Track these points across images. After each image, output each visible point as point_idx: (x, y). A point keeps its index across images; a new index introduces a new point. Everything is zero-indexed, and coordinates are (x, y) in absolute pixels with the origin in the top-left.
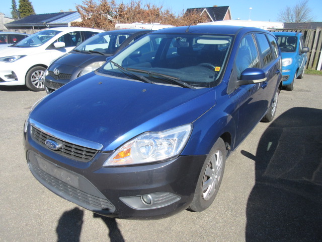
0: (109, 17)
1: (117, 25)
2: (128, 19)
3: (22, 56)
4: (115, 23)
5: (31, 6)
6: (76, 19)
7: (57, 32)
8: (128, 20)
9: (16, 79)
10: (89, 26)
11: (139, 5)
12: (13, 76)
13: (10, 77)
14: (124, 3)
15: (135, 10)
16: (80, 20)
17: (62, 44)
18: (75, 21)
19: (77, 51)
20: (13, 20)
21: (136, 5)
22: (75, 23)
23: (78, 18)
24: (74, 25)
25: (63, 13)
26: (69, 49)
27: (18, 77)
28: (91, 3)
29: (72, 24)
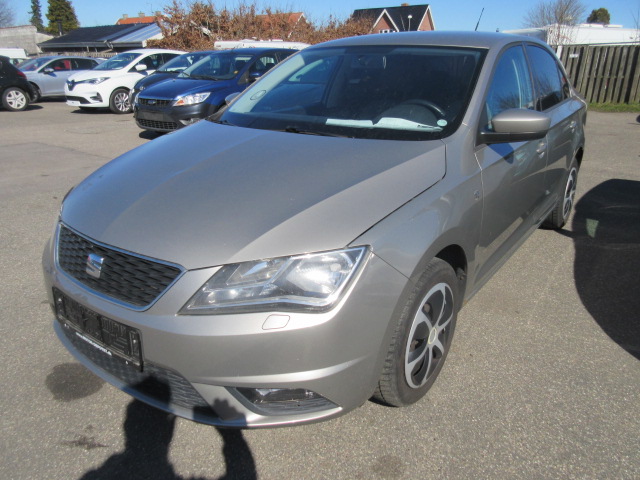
0: (206, 30)
1: (217, 43)
2: (235, 33)
3: (106, 79)
4: (215, 40)
5: (70, 8)
6: (155, 34)
7: (137, 55)
8: (235, 36)
9: (101, 101)
10: (175, 47)
11: (253, 11)
12: (98, 97)
13: (94, 98)
14: (228, 9)
15: (247, 20)
16: (160, 37)
17: (144, 67)
18: (153, 38)
19: (159, 72)
20: (51, 37)
21: (248, 11)
22: (154, 41)
23: (157, 33)
24: (152, 45)
25: (132, 25)
26: (150, 72)
27: (103, 98)
28: (175, 10)
29: (148, 43)
